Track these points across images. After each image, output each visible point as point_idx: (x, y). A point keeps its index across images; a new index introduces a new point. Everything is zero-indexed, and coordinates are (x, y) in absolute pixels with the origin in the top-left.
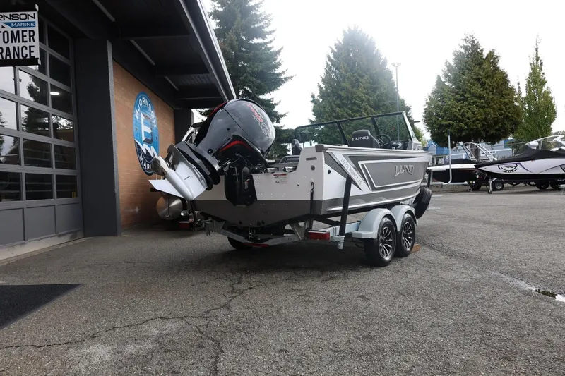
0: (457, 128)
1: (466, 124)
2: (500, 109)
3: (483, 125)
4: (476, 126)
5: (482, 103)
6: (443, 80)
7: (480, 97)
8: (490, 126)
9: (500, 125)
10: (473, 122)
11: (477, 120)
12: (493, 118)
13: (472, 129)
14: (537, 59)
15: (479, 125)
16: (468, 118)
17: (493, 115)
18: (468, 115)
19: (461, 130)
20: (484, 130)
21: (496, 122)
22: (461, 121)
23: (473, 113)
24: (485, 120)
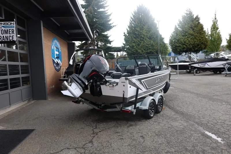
0: (182, 47)
1: (186, 46)
2: (200, 40)
3: (193, 46)
4: (190, 46)
5: (193, 37)
6: (177, 27)
7: (192, 35)
8: (196, 47)
9: (199, 46)
10: (189, 45)
11: (191, 44)
12: (197, 44)
13: (189, 48)
14: (215, 19)
15: (191, 46)
16: (187, 43)
17: (197, 42)
18: (187, 42)
19: (184, 48)
20: (193, 48)
21: (198, 45)
22: (184, 44)
23: (189, 41)
24: (194, 44)
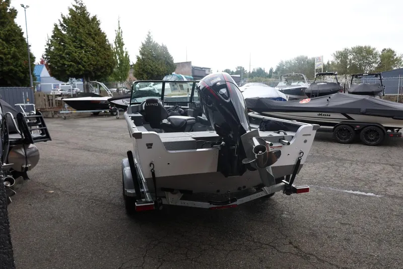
0: (77, 68)
1: (83, 66)
2: (105, 59)
3: (94, 68)
4: (90, 68)
5: (94, 52)
6: (60, 28)
7: (94, 48)
8: (98, 70)
9: (104, 70)
10: (88, 65)
11: (91, 64)
13: (87, 71)
14: (119, 28)
15: (92, 68)
16: (85, 62)
17: (101, 63)
18: (85, 59)
19: (80, 70)
20: (94, 72)
21: (102, 67)
22: (79, 63)
23: (88, 58)
24: (96, 65)
